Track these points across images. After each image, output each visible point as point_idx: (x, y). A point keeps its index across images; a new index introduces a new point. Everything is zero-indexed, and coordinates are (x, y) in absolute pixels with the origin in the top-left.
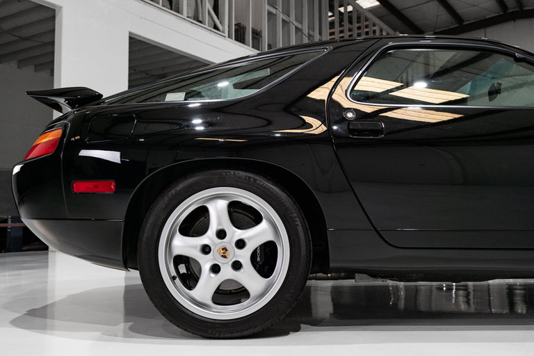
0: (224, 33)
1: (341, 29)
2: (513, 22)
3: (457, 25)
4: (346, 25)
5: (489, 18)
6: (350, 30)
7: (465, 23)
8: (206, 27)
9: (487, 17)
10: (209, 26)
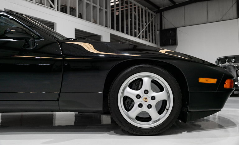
0: (55, 9)
1: (122, 7)
2: (195, 3)
3: (173, 5)
4: (125, 5)
5: (186, 2)
6: (126, 7)
7: (176, 4)
8: (46, 6)
9: (185, 1)
10: (47, 6)
